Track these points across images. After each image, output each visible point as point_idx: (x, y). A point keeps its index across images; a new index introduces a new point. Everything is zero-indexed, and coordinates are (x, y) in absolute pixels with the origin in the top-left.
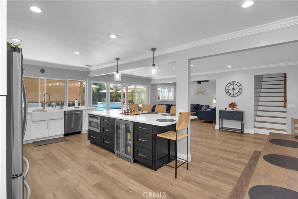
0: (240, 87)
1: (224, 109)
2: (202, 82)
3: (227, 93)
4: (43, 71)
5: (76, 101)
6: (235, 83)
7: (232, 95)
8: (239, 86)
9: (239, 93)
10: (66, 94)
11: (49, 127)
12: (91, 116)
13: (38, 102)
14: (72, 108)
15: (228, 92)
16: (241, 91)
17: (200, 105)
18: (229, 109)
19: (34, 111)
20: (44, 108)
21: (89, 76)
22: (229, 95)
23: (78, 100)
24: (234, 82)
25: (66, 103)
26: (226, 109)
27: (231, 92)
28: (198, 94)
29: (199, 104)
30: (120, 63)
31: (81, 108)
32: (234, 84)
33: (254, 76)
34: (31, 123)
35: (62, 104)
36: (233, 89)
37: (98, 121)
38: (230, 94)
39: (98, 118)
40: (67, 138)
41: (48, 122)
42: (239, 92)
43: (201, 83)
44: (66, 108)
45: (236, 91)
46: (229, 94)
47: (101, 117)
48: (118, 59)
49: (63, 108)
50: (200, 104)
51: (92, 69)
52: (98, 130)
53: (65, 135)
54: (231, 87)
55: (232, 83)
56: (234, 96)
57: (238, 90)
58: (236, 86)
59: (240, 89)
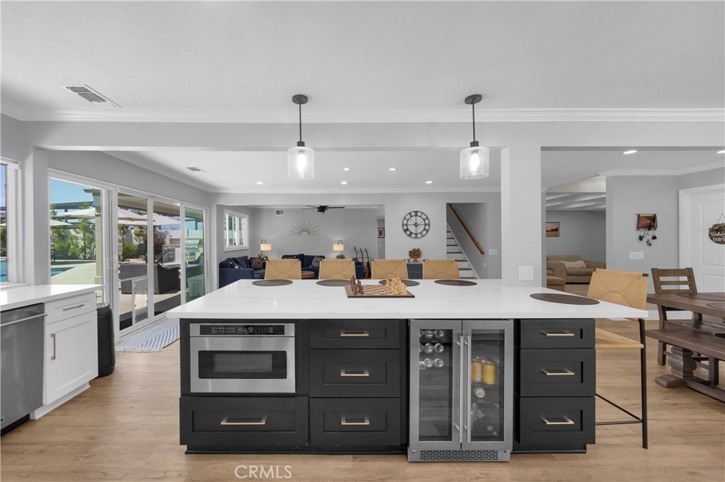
0: (427, 222)
3: (406, 231)
6: (419, 214)
7: (413, 236)
8: (424, 220)
9: (424, 232)
15: (407, 229)
16: (427, 228)
17: (306, 256)
22: (410, 235)
24: (416, 212)
27: (412, 229)
28: (300, 234)
32: (416, 215)
33: (447, 204)
36: (416, 225)
38: (411, 233)
42: (424, 229)
43: (324, 211)
45: (421, 228)
46: (408, 233)
50: (305, 254)
54: (412, 221)
55: (413, 214)
56: (416, 237)
57: (423, 227)
58: (419, 220)
59: (425, 225)
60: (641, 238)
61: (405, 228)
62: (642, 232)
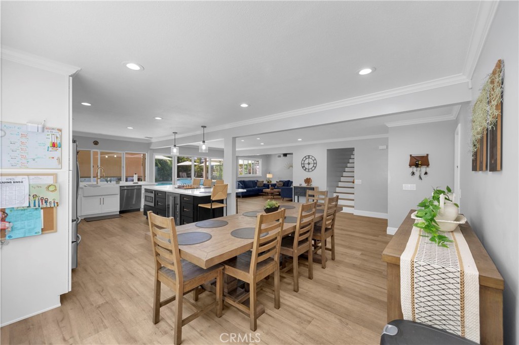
0: (315, 162)
1: (298, 185)
2: (288, 155)
3: (303, 167)
4: (96, 143)
5: (134, 175)
6: (311, 157)
7: (307, 170)
8: (313, 161)
9: (313, 168)
10: (123, 167)
11: (102, 202)
12: (147, 190)
13: (90, 177)
14: (130, 184)
15: (304, 166)
16: (315, 165)
18: (304, 185)
19: (85, 186)
20: (97, 183)
21: (151, 148)
22: (305, 170)
23: (137, 175)
24: (309, 156)
25: (124, 178)
26: (300, 185)
27: (307, 166)
28: (289, 168)
29: (289, 181)
30: (177, 136)
31: (140, 183)
32: (309, 158)
33: (327, 150)
34: (83, 198)
35: (119, 179)
36: (309, 164)
37: (153, 195)
38: (306, 169)
39: (152, 192)
40: (123, 215)
41: (102, 198)
42: (313, 166)
43: (286, 156)
44: (123, 183)
45: (311, 166)
46: (304, 168)
47: (155, 191)
48: (175, 133)
49: (119, 183)
51: (153, 140)
52: (153, 205)
53: (121, 212)
54: (307, 162)
55: (307, 157)
56: (309, 171)
57: (313, 165)
58: (311, 161)
59: (314, 163)
60: (413, 174)
61: (303, 165)
62: (414, 169)
